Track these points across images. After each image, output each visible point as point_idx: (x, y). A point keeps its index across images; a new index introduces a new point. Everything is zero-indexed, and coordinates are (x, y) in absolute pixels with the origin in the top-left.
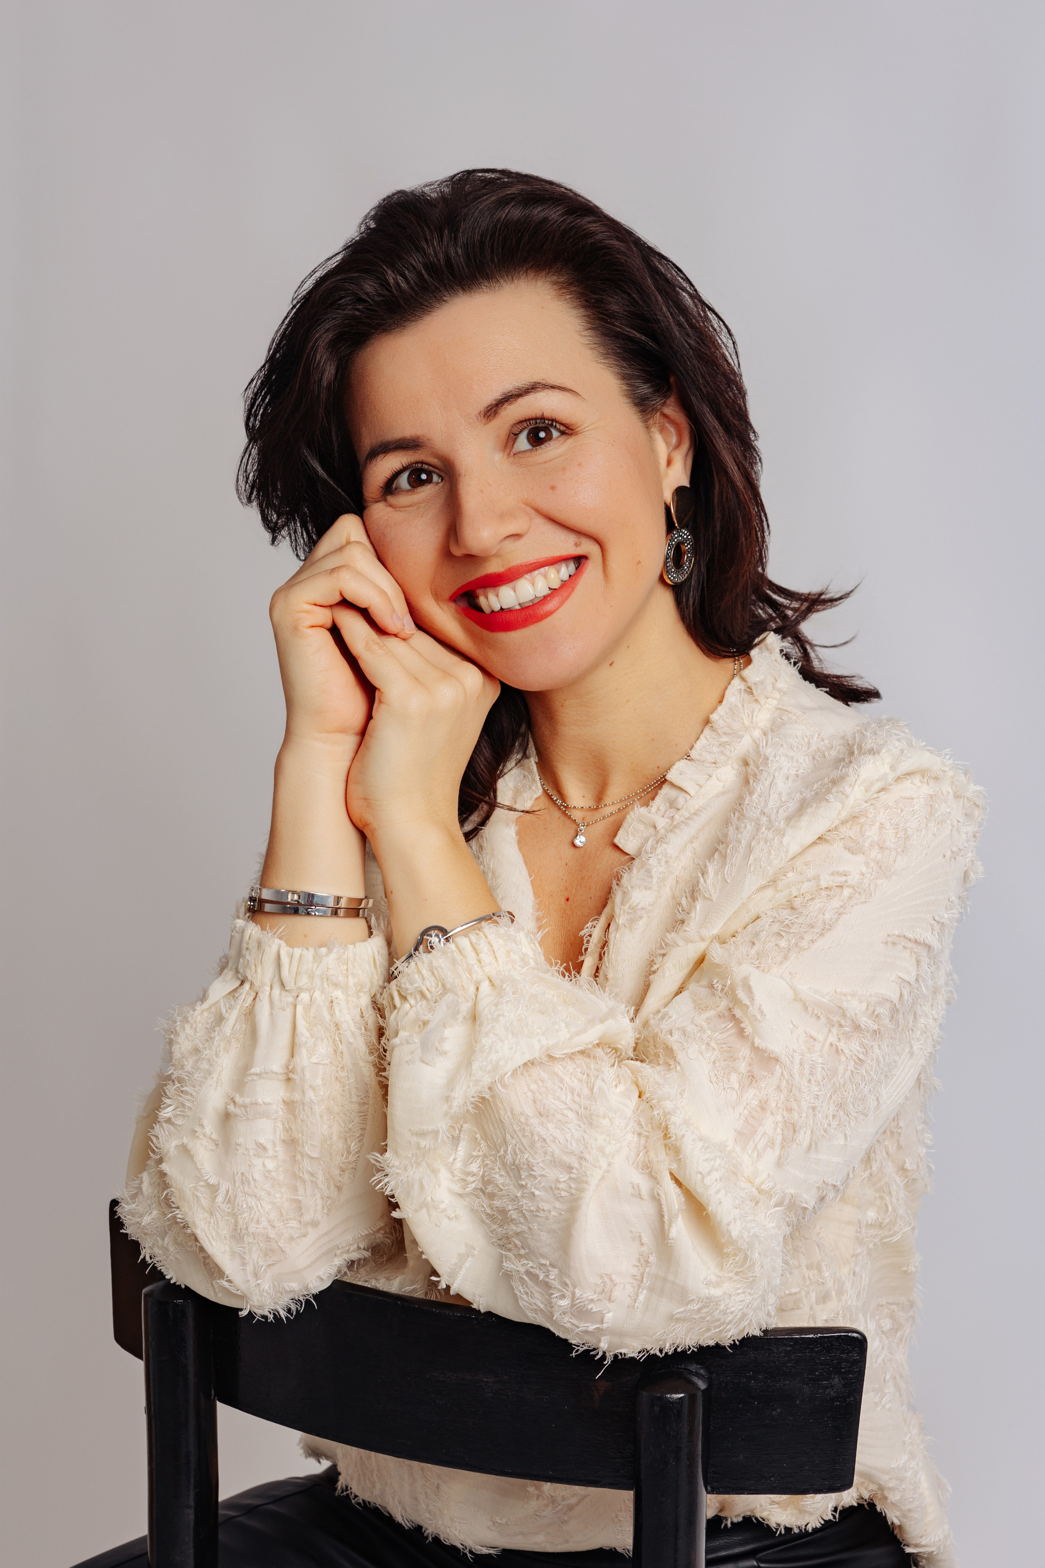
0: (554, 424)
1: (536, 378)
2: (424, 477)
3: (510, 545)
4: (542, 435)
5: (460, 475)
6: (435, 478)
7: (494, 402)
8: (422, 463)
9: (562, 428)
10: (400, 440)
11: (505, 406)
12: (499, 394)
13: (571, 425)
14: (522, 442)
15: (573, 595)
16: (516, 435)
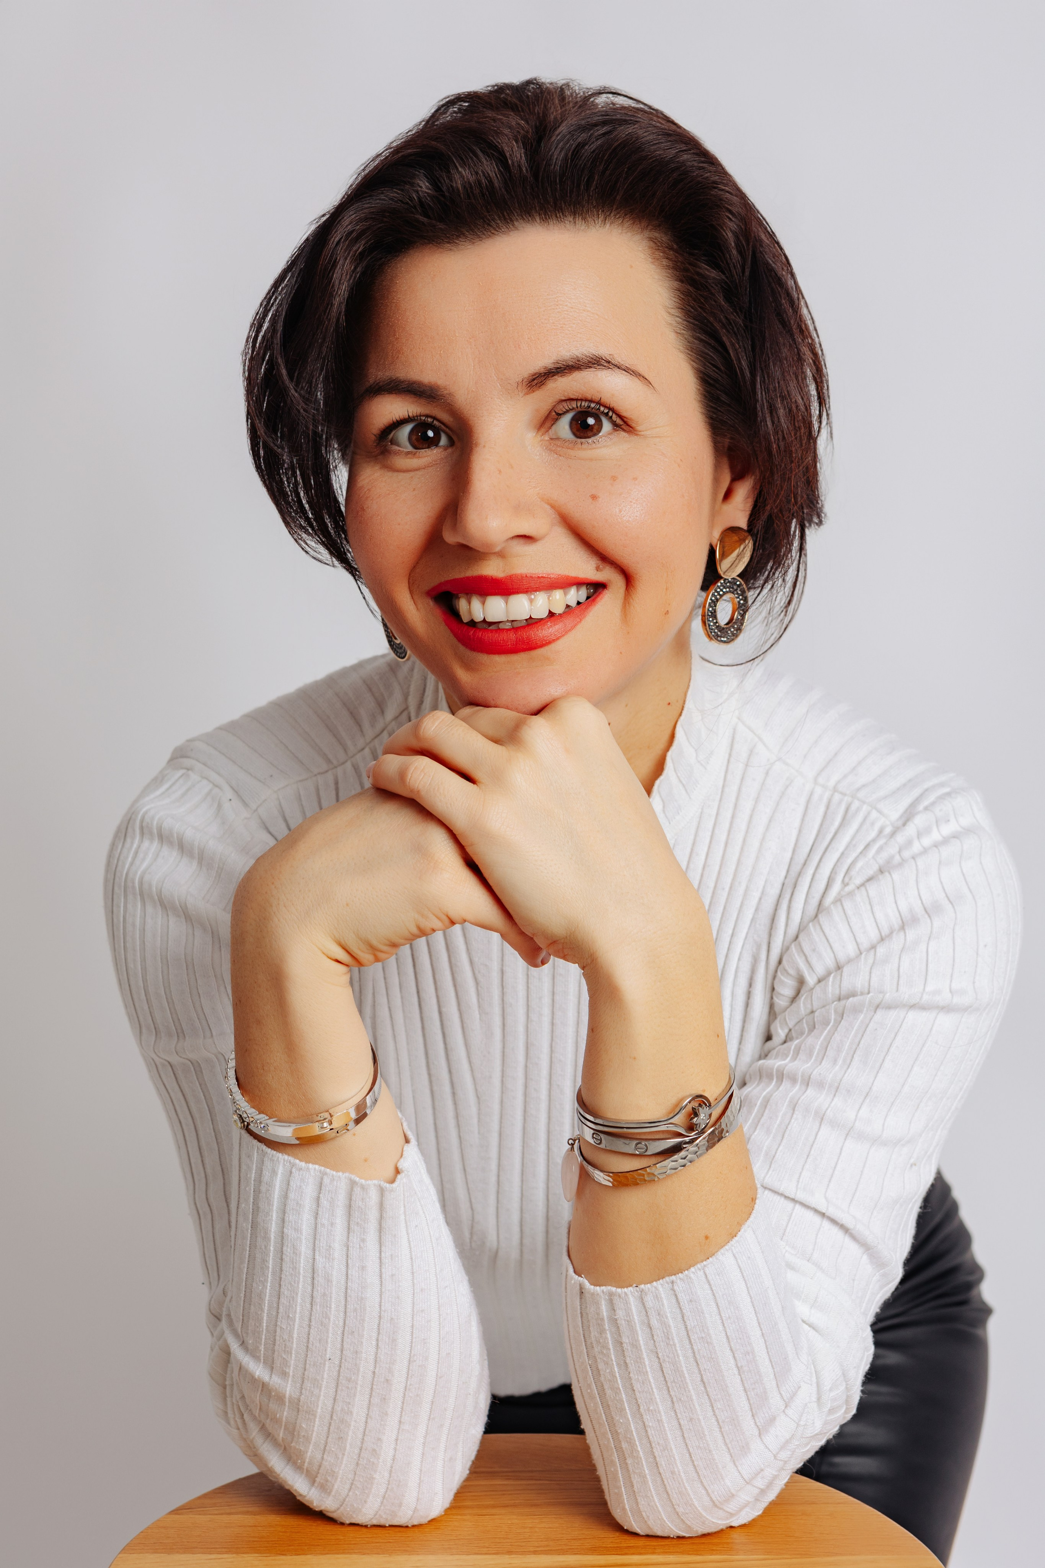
0: (610, 414)
1: (603, 351)
2: (430, 434)
3: (520, 548)
4: (591, 421)
5: (476, 445)
6: (443, 441)
7: (542, 371)
8: (434, 418)
9: (619, 421)
10: (414, 383)
11: (556, 377)
12: (552, 361)
13: (631, 419)
14: (564, 426)
15: (579, 627)
16: (559, 415)
